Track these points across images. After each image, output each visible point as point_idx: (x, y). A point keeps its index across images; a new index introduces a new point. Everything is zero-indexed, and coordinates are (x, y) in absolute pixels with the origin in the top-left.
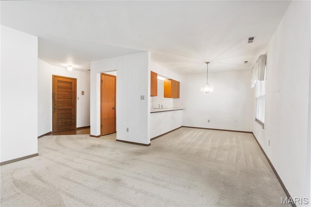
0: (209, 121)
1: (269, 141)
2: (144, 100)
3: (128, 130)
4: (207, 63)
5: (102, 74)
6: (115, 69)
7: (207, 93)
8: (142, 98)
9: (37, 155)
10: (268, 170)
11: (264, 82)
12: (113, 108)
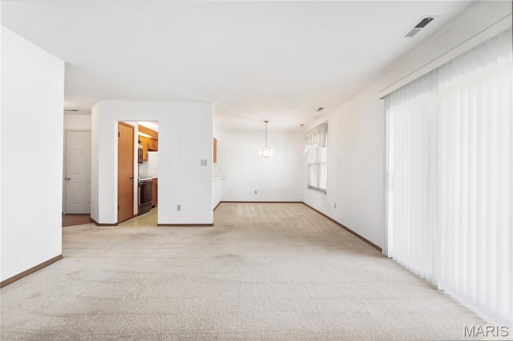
0: (256, 192)
1: (335, 205)
2: (206, 165)
3: (179, 208)
4: (266, 122)
5: (120, 123)
6: (157, 120)
7: (266, 157)
8: (204, 163)
9: (60, 258)
10: (339, 228)
11: (325, 149)
12: (131, 178)
